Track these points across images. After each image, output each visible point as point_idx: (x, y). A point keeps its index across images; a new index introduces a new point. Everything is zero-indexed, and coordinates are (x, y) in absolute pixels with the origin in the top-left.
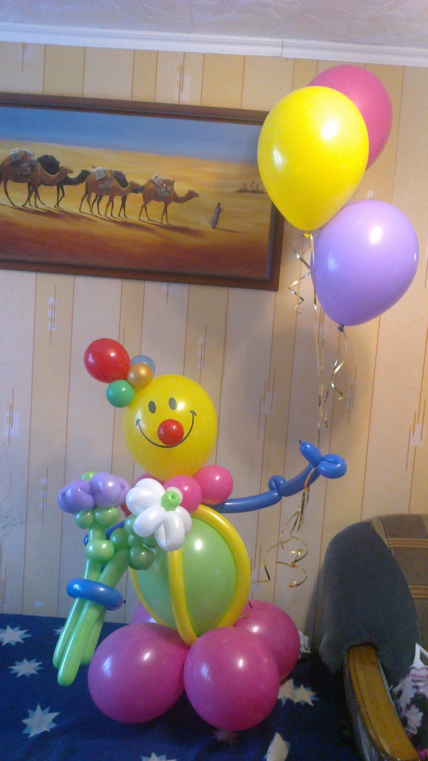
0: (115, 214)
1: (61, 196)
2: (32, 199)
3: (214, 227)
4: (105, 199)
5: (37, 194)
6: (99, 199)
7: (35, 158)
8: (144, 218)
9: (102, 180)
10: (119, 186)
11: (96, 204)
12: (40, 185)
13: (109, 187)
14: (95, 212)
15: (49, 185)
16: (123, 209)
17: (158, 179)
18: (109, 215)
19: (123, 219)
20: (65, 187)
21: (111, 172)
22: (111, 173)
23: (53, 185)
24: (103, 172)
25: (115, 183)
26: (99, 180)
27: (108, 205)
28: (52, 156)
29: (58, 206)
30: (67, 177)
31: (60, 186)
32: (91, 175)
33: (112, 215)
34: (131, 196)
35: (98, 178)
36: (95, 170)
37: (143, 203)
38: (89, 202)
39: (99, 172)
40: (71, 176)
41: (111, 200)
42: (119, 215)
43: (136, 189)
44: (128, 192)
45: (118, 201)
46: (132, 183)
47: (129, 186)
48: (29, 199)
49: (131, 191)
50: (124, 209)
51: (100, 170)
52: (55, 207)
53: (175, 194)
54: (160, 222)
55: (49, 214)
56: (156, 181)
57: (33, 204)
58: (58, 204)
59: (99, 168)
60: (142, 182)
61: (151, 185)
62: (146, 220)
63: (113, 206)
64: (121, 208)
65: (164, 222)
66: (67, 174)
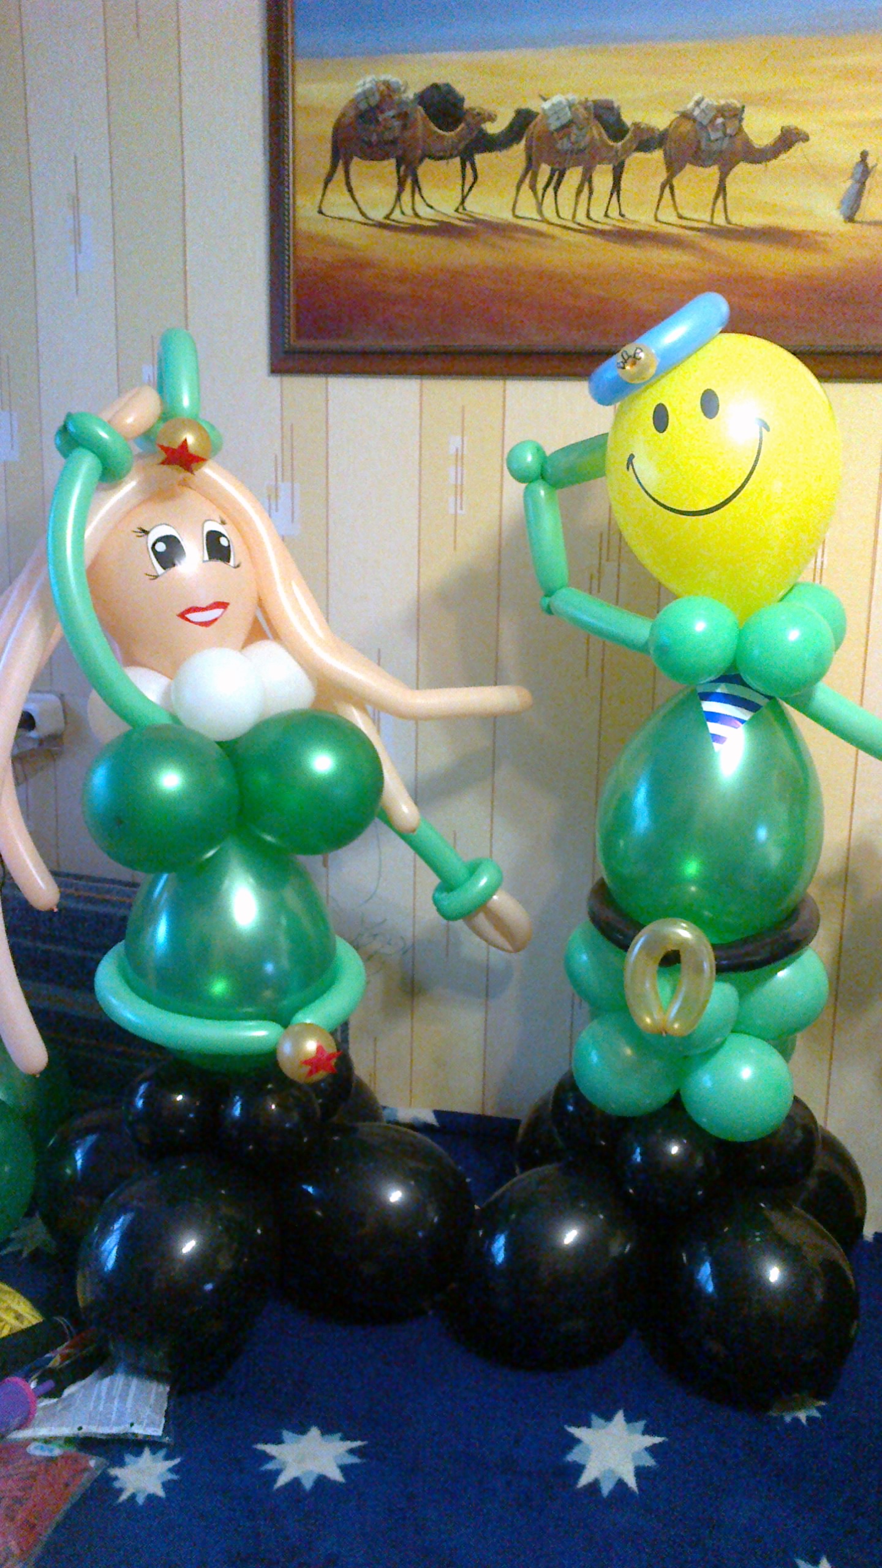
0: (597, 213)
1: (471, 180)
2: (406, 196)
3: (850, 219)
4: (573, 176)
5: (416, 182)
6: (557, 179)
7: (410, 95)
8: (668, 215)
9: (565, 127)
10: (605, 136)
11: (550, 190)
12: (421, 160)
13: (582, 145)
14: (549, 213)
15: (441, 158)
16: (615, 195)
17: (702, 106)
18: (581, 217)
19: (614, 222)
20: (478, 158)
21: (585, 105)
22: (586, 108)
23: (451, 156)
24: (567, 109)
25: (595, 132)
26: (558, 130)
27: (579, 192)
28: (447, 85)
29: (464, 209)
30: (483, 134)
31: (467, 158)
32: (537, 120)
33: (588, 216)
34: (636, 161)
35: (554, 125)
36: (546, 105)
37: (663, 175)
38: (533, 188)
39: (557, 109)
40: (493, 128)
41: (587, 178)
42: (606, 215)
43: (647, 141)
44: (627, 152)
45: (603, 178)
46: (637, 125)
47: (628, 137)
48: (398, 197)
49: (634, 147)
50: (618, 197)
51: (560, 103)
52: (457, 210)
53: (747, 143)
54: (708, 219)
55: (444, 229)
56: (696, 113)
57: (408, 211)
58: (463, 202)
59: (555, 99)
60: (660, 120)
61: (687, 126)
62: (673, 219)
63: (591, 193)
64: (612, 194)
65: (720, 220)
66: (483, 126)
